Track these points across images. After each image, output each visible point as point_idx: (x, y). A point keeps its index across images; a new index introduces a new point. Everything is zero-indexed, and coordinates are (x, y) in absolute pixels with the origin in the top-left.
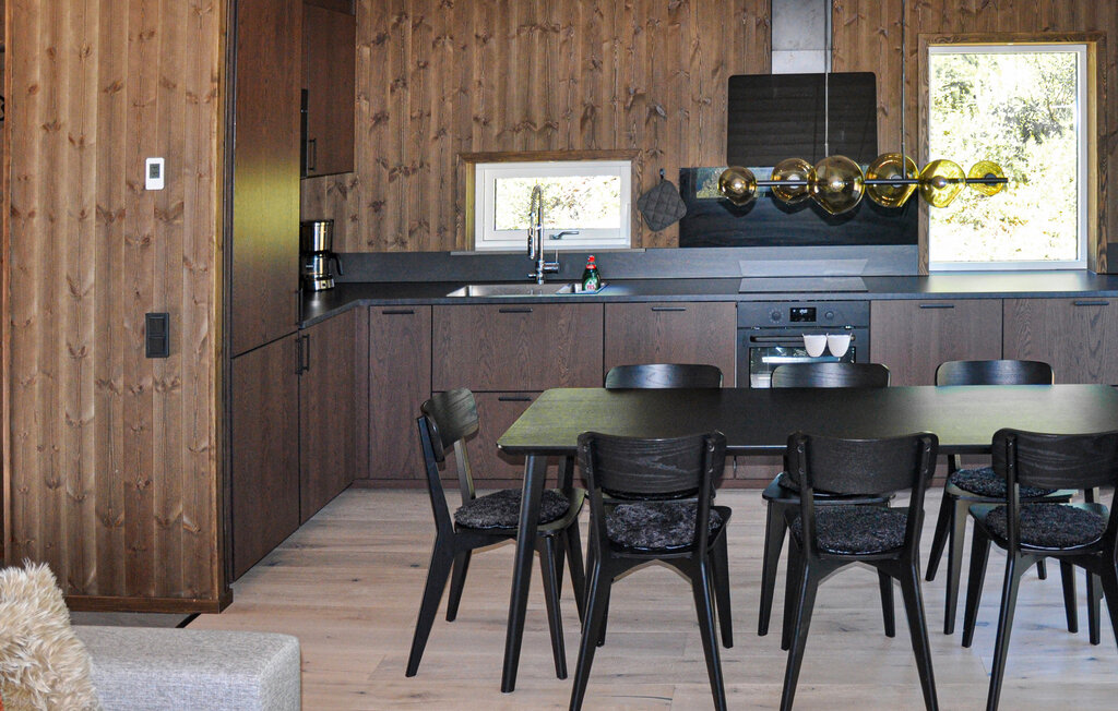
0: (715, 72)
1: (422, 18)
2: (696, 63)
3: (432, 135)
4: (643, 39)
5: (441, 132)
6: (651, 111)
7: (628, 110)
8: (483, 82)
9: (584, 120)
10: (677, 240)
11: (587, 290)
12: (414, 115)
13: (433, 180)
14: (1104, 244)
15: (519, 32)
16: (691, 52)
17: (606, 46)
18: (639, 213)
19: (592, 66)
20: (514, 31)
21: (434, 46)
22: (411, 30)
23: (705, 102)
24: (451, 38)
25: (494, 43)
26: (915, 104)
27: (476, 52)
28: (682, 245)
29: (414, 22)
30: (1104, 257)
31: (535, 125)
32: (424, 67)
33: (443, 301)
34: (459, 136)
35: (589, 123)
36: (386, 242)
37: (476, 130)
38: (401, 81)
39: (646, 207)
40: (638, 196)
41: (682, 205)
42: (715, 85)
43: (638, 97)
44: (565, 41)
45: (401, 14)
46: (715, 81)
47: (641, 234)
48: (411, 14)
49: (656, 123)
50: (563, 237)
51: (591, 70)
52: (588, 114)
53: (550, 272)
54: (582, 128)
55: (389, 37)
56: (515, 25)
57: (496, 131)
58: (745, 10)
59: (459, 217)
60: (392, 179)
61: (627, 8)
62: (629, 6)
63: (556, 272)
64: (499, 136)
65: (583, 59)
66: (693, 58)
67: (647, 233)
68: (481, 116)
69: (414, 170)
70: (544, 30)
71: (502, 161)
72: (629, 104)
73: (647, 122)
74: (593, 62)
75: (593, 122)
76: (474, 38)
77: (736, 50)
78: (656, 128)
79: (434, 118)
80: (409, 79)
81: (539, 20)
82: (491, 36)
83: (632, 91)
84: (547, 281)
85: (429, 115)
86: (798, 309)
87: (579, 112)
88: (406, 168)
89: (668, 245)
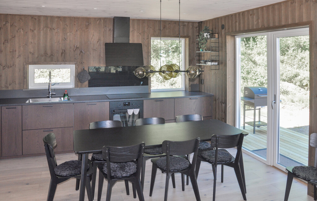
0: (98, 42)
1: (14, 23)
2: (93, 39)
3: (17, 57)
4: (79, 32)
5: (19, 56)
6: (81, 51)
7: (74, 51)
8: (32, 42)
9: (62, 53)
10: (88, 85)
11: (65, 99)
12: (11, 51)
13: (17, 69)
14: (190, 84)
15: (43, 29)
16: (92, 36)
17: (68, 34)
18: (77, 78)
19: (64, 39)
20: (42, 29)
21: (17, 31)
22: (9, 27)
23: (95, 50)
24: (22, 29)
25: (36, 32)
26: (148, 51)
27: (30, 34)
28: (89, 86)
29: (10, 24)
30: (190, 87)
31: (48, 55)
32: (14, 37)
33: (25, 104)
34: (25, 57)
35: (63, 54)
36: (2, 87)
37: (30, 56)
38: (6, 41)
39: (79, 77)
40: (77, 74)
41: (89, 76)
42: (98, 45)
43: (77, 48)
44: (57, 32)
45: (6, 22)
46: (98, 44)
47: (78, 84)
48: (9, 22)
49: (82, 55)
50: (55, 85)
51: (64, 40)
52: (63, 52)
53: (53, 95)
54: (61, 55)
55: (2, 28)
56: (42, 27)
57: (36, 56)
58: (106, 26)
59: (25, 80)
60: (3, 69)
61: (74, 24)
62: (75, 23)
63: (55, 95)
64: (37, 57)
65: (62, 37)
66: (92, 38)
67: (79, 84)
68: (32, 51)
69: (11, 67)
70: (51, 29)
71: (38, 64)
72: (74, 50)
73: (79, 55)
74: (65, 38)
75: (65, 54)
76: (30, 30)
77: (103, 36)
78: (82, 56)
79: (17, 52)
80: (9, 41)
81: (49, 26)
82: (35, 30)
83: (75, 46)
84: (52, 97)
85: (16, 51)
86: (125, 103)
87: (61, 51)
88: (8, 66)
89: (85, 87)
